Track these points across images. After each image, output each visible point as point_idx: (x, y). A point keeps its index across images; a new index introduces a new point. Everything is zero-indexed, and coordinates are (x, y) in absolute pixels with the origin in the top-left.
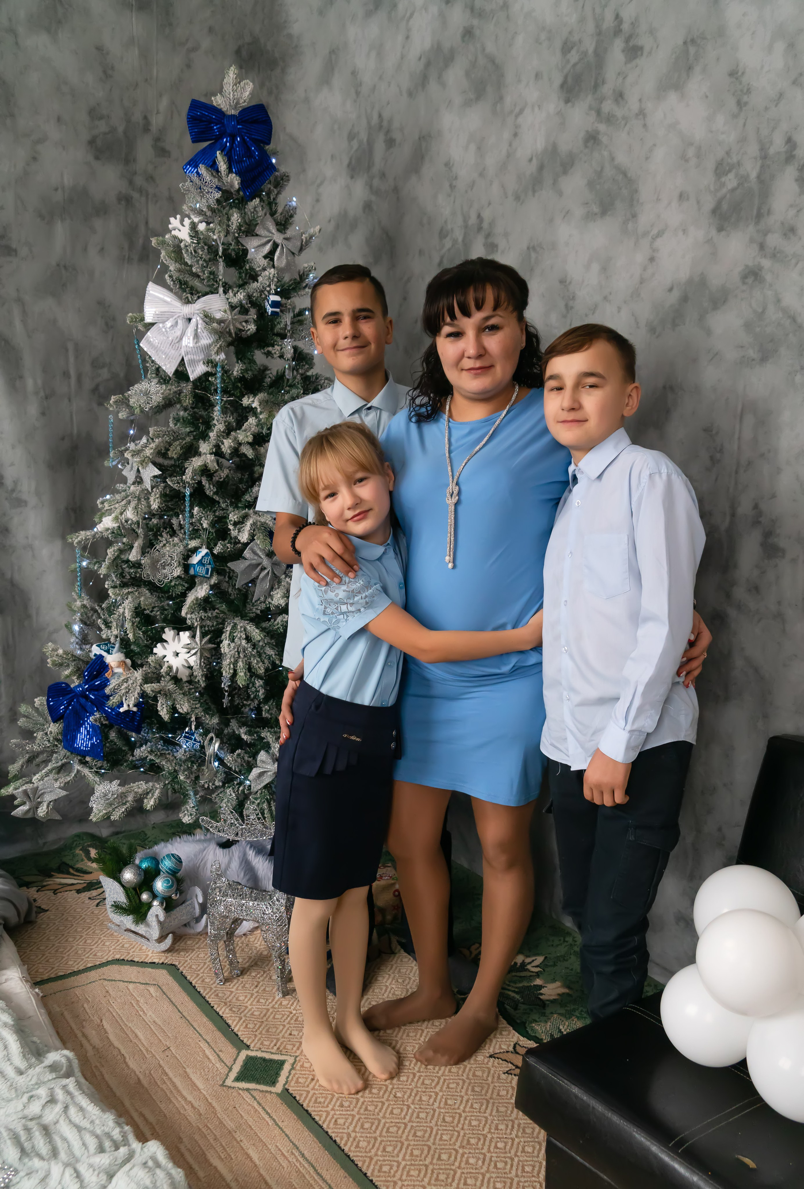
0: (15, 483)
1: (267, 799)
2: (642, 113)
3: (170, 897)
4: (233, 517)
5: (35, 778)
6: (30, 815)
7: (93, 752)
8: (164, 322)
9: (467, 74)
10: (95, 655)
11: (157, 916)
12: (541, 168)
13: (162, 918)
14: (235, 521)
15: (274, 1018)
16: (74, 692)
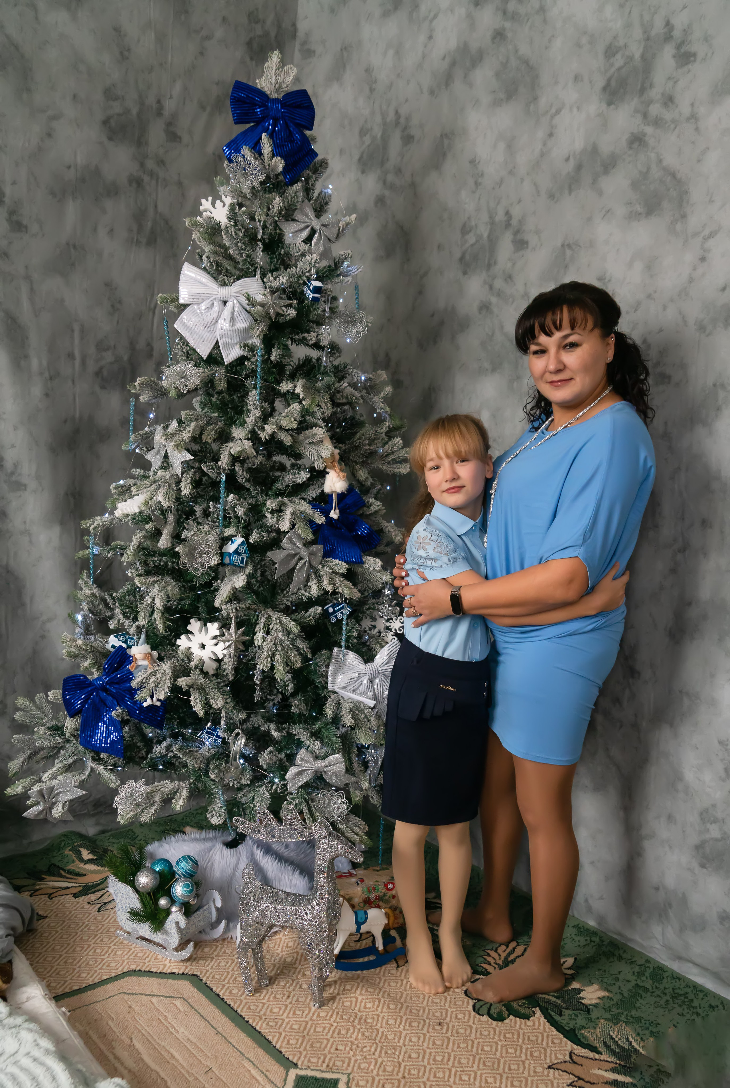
0: (16, 465)
1: (305, 799)
2: (693, 117)
3: (188, 903)
4: (271, 504)
5: (45, 777)
6: (42, 816)
7: (111, 749)
8: (198, 304)
9: (497, 75)
10: (113, 646)
11: (177, 923)
12: (579, 167)
13: (183, 925)
14: (272, 510)
15: (315, 1031)
16: (94, 685)
